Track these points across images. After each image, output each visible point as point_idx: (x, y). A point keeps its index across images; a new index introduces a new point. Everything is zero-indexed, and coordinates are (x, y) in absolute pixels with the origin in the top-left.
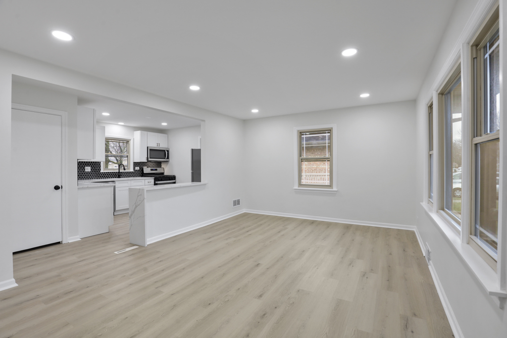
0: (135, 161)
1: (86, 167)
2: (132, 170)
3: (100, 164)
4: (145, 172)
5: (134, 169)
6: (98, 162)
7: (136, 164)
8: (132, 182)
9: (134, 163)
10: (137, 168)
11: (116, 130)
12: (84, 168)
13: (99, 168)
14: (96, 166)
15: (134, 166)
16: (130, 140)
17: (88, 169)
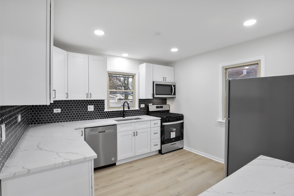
0: (140, 98)
1: (89, 106)
2: (137, 108)
3: (103, 103)
4: (150, 110)
5: (139, 106)
6: (102, 100)
7: (141, 101)
9: (139, 100)
10: (143, 106)
12: (86, 107)
13: (104, 106)
14: (99, 104)
15: (139, 103)
16: (136, 74)
17: (91, 108)
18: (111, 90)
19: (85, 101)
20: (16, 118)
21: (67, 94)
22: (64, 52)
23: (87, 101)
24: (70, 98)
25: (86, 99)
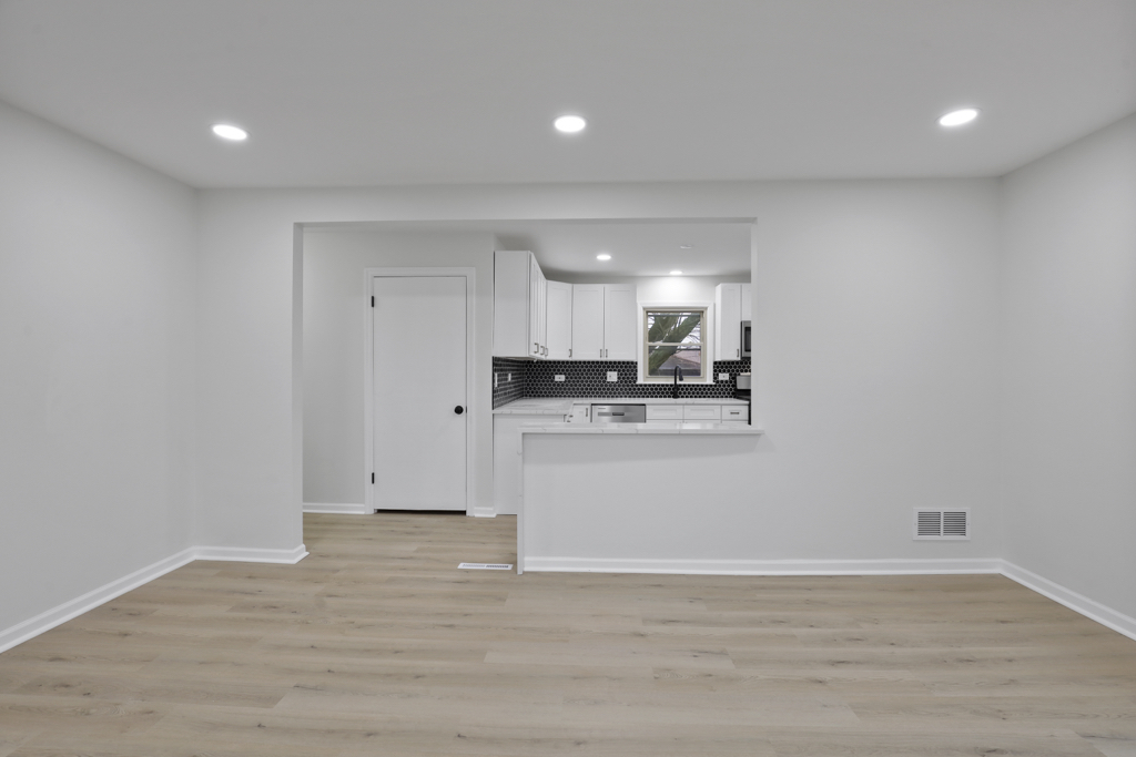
0: (718, 359)
1: (609, 373)
2: (709, 380)
3: (635, 367)
4: (739, 387)
5: (715, 378)
6: (632, 363)
7: (719, 366)
8: (687, 409)
9: (715, 363)
10: (724, 377)
11: (673, 290)
12: (605, 374)
13: (635, 374)
14: (627, 368)
15: (715, 371)
16: (706, 308)
17: (612, 377)
18: (651, 344)
19: (597, 362)
20: (507, 375)
21: (571, 350)
22: (566, 286)
23: (602, 362)
24: (577, 357)
25: (599, 359)
